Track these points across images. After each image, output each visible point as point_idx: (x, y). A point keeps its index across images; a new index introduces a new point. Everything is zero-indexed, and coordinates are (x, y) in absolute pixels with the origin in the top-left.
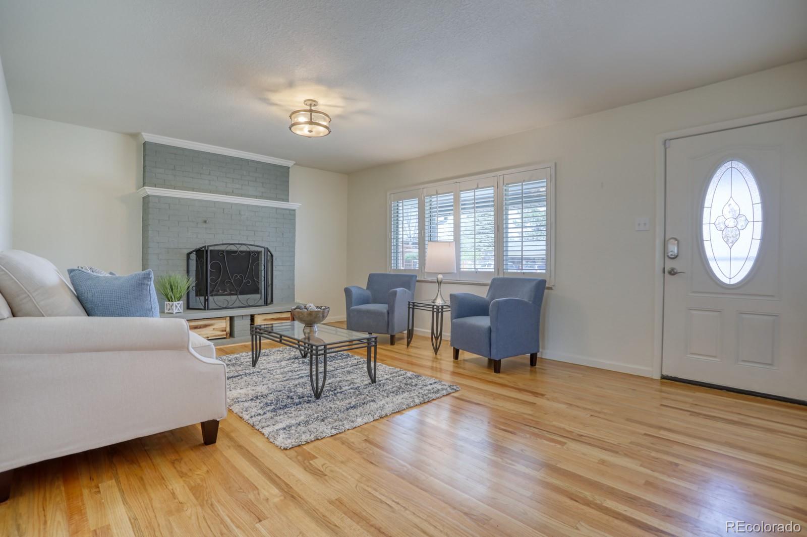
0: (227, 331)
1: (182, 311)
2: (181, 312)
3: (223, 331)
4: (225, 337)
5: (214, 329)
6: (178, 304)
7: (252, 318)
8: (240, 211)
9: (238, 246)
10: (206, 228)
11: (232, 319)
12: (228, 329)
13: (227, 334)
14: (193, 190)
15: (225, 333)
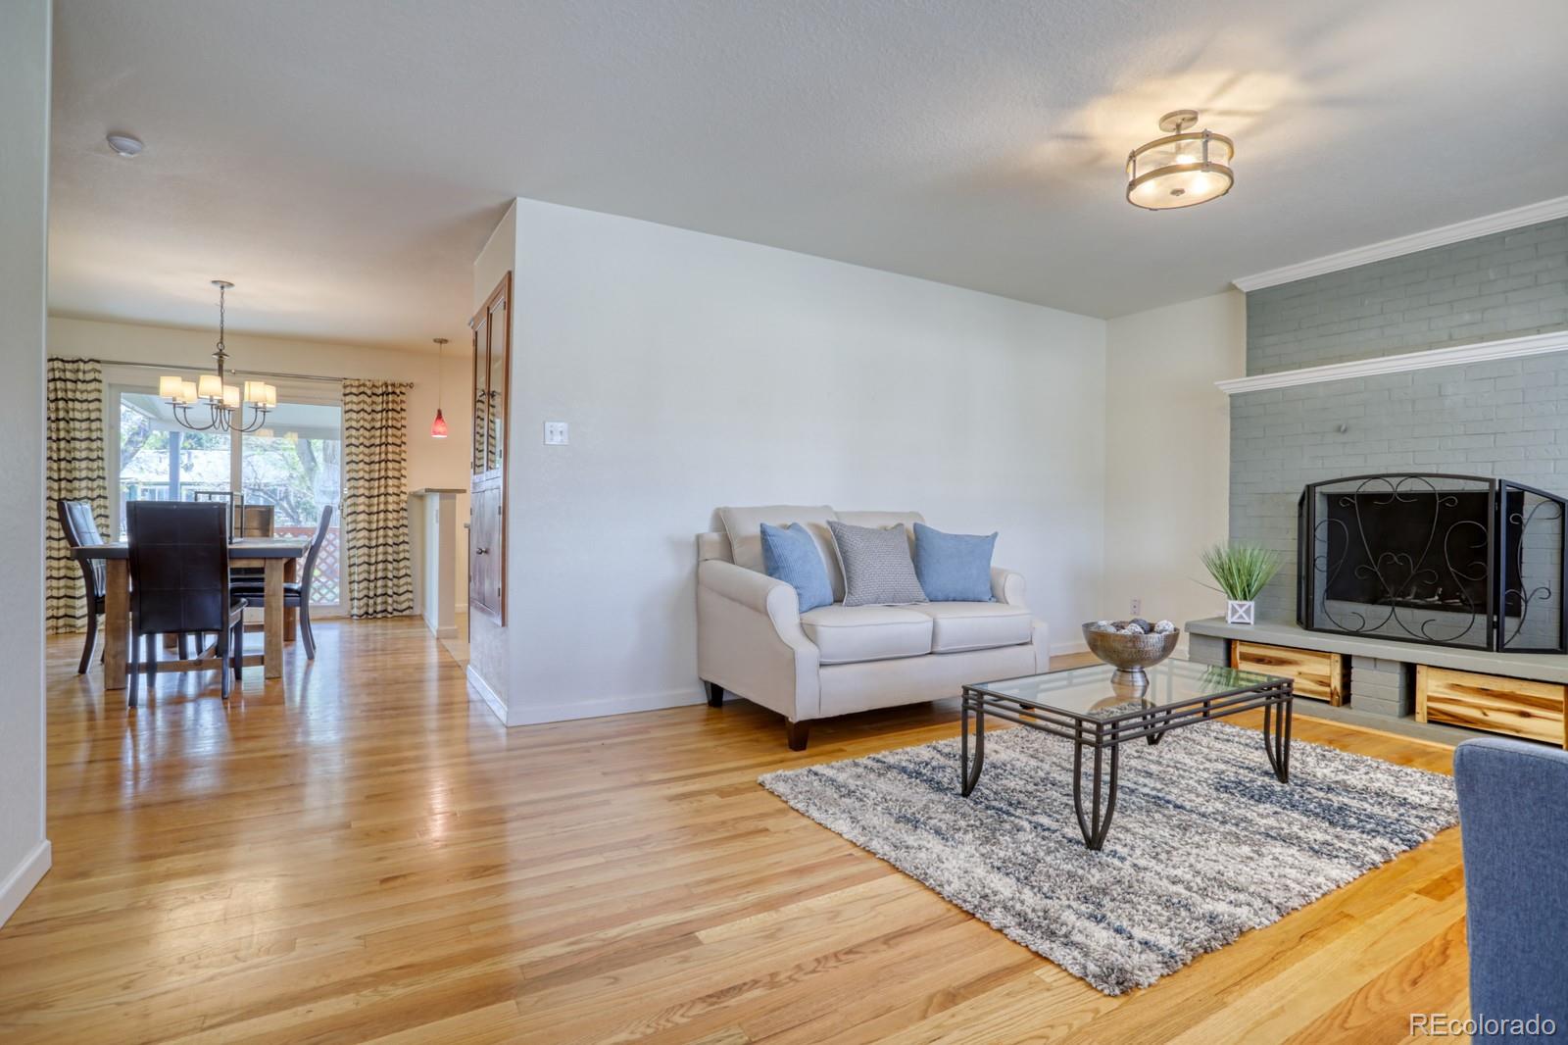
0: (1333, 686)
1: (1252, 623)
2: (1249, 624)
3: (1322, 683)
4: (1328, 699)
5: (1300, 673)
6: (1241, 606)
7: (1410, 670)
8: (1440, 387)
9: (1395, 481)
10: (1345, 443)
11: (1347, 661)
12: (1336, 683)
13: (1332, 694)
14: (1341, 359)
15: (1327, 689)
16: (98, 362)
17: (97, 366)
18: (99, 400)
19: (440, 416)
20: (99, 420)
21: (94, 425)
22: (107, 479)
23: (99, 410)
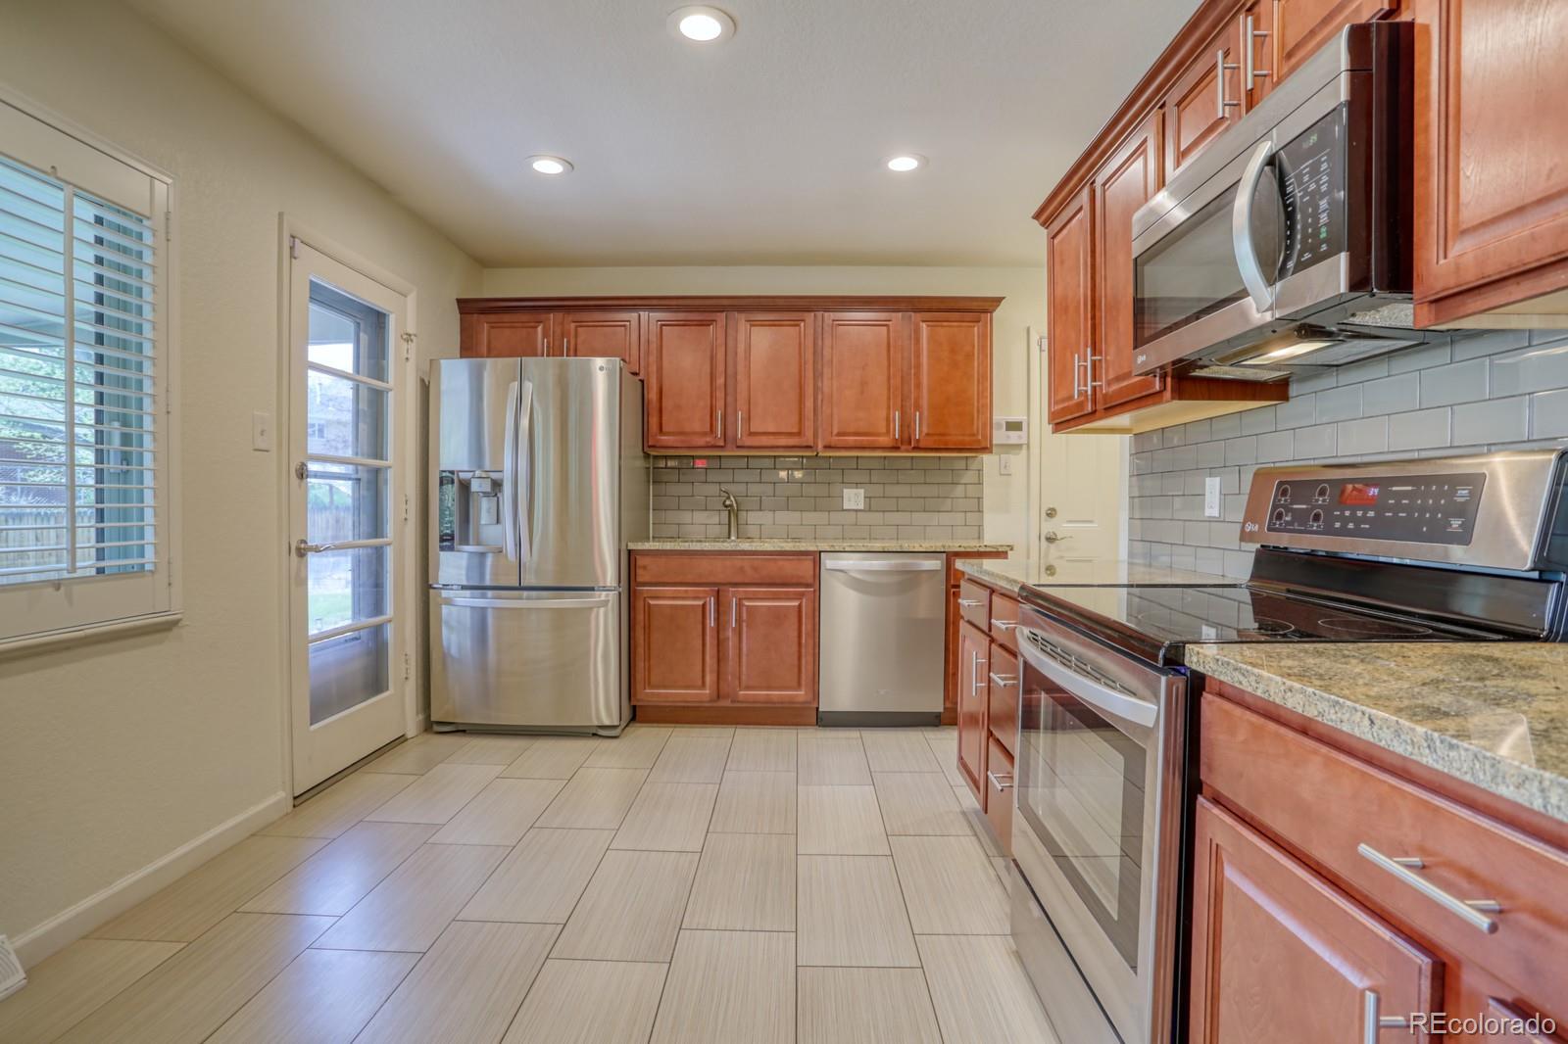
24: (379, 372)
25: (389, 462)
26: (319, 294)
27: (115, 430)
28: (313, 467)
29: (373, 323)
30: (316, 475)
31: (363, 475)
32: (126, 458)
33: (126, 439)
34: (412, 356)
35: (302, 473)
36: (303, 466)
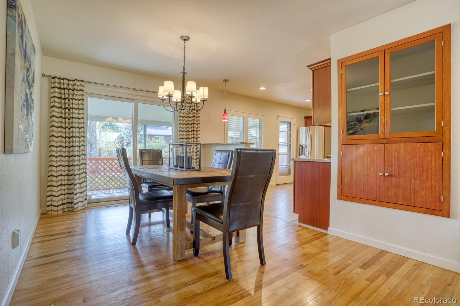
16: (83, 81)
17: (83, 83)
18: (83, 100)
19: (225, 112)
20: (83, 109)
21: (81, 111)
22: (85, 137)
23: (83, 104)
24: (290, 131)
25: (291, 143)
26: (281, 122)
27: (260, 141)
28: (280, 144)
29: (289, 123)
30: (281, 145)
31: (288, 145)
32: (261, 144)
33: (261, 142)
34: (295, 127)
35: (279, 145)
36: (279, 144)
